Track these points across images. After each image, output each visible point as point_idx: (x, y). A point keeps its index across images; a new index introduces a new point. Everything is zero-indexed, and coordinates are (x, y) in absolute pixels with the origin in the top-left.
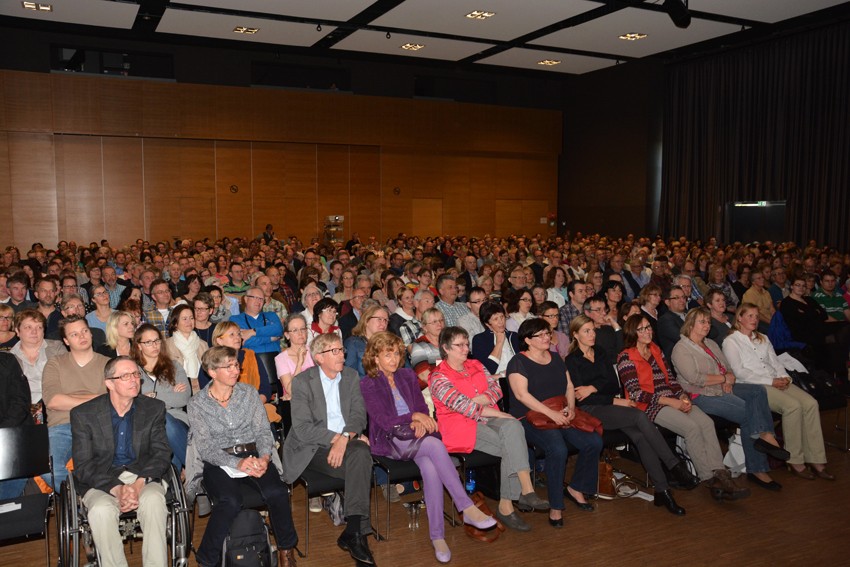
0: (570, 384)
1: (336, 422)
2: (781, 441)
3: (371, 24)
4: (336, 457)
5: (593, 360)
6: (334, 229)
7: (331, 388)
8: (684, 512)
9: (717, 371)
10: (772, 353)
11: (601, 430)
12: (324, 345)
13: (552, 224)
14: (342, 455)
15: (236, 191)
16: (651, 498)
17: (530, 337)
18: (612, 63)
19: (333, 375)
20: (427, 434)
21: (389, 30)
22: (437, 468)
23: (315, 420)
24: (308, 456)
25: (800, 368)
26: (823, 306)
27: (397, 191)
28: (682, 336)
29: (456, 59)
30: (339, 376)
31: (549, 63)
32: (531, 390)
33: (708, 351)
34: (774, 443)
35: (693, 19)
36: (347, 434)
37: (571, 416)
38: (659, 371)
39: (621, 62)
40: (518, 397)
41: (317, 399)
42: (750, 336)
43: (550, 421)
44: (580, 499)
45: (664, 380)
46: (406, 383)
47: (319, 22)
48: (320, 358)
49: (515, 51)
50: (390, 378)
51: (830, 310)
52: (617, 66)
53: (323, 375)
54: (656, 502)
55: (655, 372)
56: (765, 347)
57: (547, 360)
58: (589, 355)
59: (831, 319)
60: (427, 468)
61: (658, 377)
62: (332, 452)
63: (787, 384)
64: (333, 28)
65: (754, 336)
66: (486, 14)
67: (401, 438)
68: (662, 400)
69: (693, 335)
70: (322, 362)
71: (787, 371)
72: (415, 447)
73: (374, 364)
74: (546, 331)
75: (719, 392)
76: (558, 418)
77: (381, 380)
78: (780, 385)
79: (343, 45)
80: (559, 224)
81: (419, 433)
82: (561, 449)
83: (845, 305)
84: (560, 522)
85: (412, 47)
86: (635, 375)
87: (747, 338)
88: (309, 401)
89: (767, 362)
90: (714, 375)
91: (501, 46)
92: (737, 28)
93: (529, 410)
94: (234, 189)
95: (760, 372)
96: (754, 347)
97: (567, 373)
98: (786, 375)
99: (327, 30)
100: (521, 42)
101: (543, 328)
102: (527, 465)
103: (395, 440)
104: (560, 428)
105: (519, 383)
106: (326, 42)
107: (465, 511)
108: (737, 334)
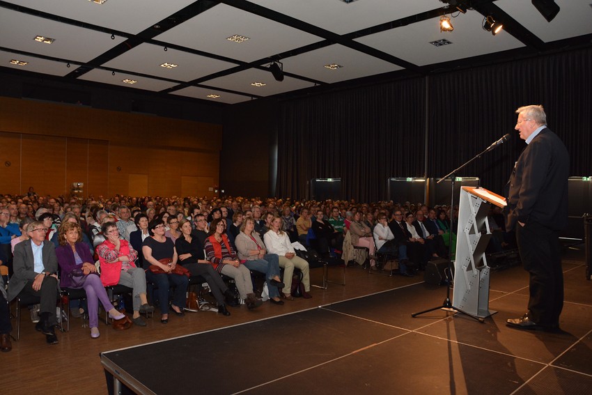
0: (175, 253)
1: (39, 267)
2: (282, 279)
3: (102, 65)
4: (37, 285)
5: (190, 242)
6: (76, 191)
7: (37, 252)
8: (230, 314)
9: (256, 248)
10: (288, 241)
11: (188, 274)
12: (34, 227)
13: (216, 191)
14: (41, 283)
15: (9, 165)
16: (217, 310)
17: (154, 229)
18: (249, 99)
19: (39, 243)
20: (90, 273)
21: (114, 70)
22: (95, 289)
23: (27, 267)
24: (22, 286)
25: (302, 248)
26: (333, 225)
27: (119, 169)
28: (241, 232)
29: (157, 91)
30: (43, 243)
31: (213, 96)
32: (153, 255)
33: (253, 239)
34: (279, 280)
35: (285, 76)
36: (44, 273)
37: (173, 267)
38: (226, 248)
39: (254, 98)
40: (146, 258)
41: (29, 256)
42: (277, 232)
43: (161, 269)
44: (178, 311)
45: (228, 253)
46: (82, 250)
47: (69, 62)
48: (31, 234)
49: (192, 88)
50: (73, 247)
51: (336, 227)
52: (252, 101)
53: (33, 243)
54: (219, 312)
55: (222, 248)
56: (285, 238)
57: (164, 240)
58: (189, 239)
59: (336, 231)
60: (90, 290)
61: (225, 251)
62: (35, 282)
63: (293, 256)
64: (78, 66)
65: (279, 233)
66: (173, 65)
67: (77, 275)
68: (224, 262)
69: (246, 231)
70: (32, 236)
71: (295, 249)
72: (83, 280)
73: (64, 239)
74: (162, 225)
75: (256, 258)
76: (166, 268)
77: (68, 247)
78: (289, 256)
79: (85, 77)
80: (220, 191)
81: (86, 272)
82: (165, 282)
83: (344, 225)
84: (167, 321)
85: (129, 82)
86: (213, 249)
87: (275, 234)
88: (24, 257)
89: (285, 245)
90: (255, 250)
91: (183, 85)
92: (312, 85)
93: (151, 264)
94: (8, 164)
95: (281, 250)
96: (278, 238)
97: (175, 248)
98: (294, 252)
99: (74, 67)
100: (195, 83)
101: (160, 224)
102: (145, 291)
103: (74, 277)
104: (167, 273)
105: (147, 251)
106: (74, 75)
107: (110, 312)
108: (271, 231)
